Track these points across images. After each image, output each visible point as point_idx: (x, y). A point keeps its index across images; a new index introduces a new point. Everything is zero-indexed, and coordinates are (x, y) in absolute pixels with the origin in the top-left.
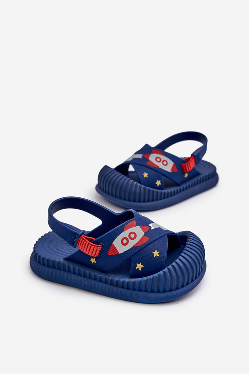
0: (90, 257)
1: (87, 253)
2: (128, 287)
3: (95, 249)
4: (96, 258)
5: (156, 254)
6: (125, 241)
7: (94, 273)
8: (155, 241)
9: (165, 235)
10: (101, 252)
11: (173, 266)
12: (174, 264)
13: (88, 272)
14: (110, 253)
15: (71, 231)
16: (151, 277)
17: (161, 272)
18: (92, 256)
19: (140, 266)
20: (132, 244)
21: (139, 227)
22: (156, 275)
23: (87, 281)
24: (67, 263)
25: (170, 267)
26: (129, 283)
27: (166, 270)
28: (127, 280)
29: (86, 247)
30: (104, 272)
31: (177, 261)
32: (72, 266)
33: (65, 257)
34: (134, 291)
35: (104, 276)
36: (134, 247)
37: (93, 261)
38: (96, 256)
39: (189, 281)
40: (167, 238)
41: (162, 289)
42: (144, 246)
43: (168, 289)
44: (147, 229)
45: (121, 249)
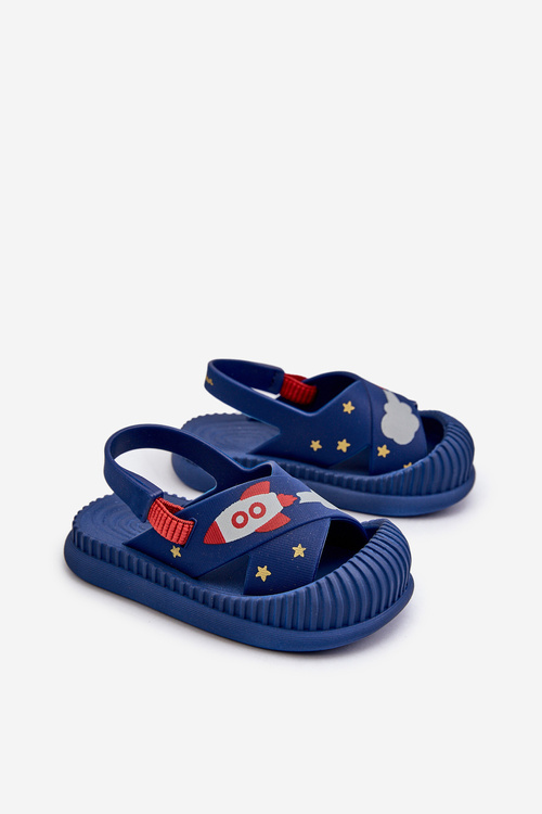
0: (171, 545)
1: (163, 535)
2: (234, 611)
3: (179, 528)
4: (182, 546)
5: (299, 551)
6: (240, 520)
7: (173, 577)
8: (302, 525)
9: (326, 518)
10: (191, 536)
11: (328, 579)
12: (331, 576)
13: (162, 574)
14: (208, 540)
15: (138, 488)
16: (281, 595)
17: (302, 589)
18: (174, 540)
19: (263, 573)
20: (254, 525)
22: (291, 593)
23: (159, 591)
24: (127, 552)
25: (322, 580)
26: (236, 603)
27: (313, 585)
28: (235, 597)
29: (162, 522)
30: (196, 578)
31: (340, 570)
32: (135, 559)
33: (127, 540)
34: (246, 622)
35: (192, 585)
36: (256, 532)
37: (176, 552)
38: (180, 542)
39: (360, 615)
40: (328, 524)
41: (300, 624)
42: (277, 533)
43: (313, 625)
44: (290, 500)
45: (230, 534)
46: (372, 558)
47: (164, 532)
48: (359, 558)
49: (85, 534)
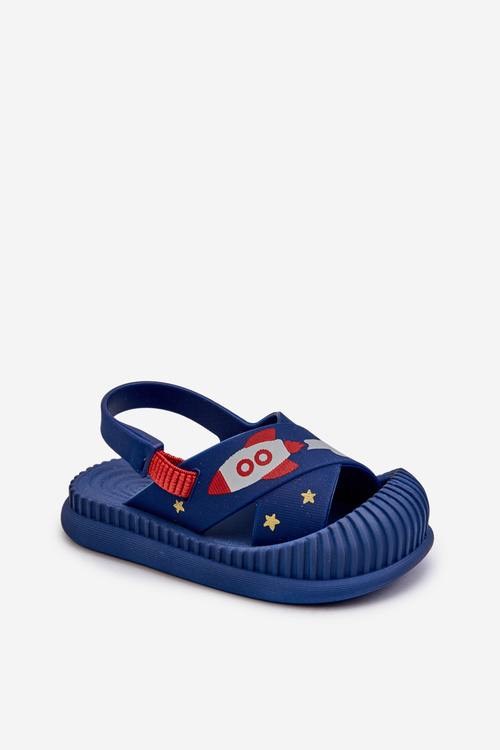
0: (175, 498)
1: (165, 488)
2: (242, 563)
3: (182, 479)
4: (185, 500)
5: (308, 497)
6: (245, 467)
7: (177, 533)
8: (310, 471)
9: (336, 464)
10: (194, 488)
11: (340, 524)
12: (344, 520)
13: (166, 530)
14: (212, 491)
15: (137, 441)
16: (291, 543)
17: (313, 536)
18: (176, 493)
19: (271, 522)
20: (260, 473)
21: (279, 442)
22: (302, 540)
23: (163, 550)
24: (127, 511)
25: (334, 526)
26: (244, 555)
27: (324, 531)
28: (242, 548)
29: (164, 474)
30: (201, 533)
31: (352, 515)
32: (136, 517)
33: (126, 501)
34: (254, 574)
35: (196, 540)
36: (263, 480)
37: (179, 507)
38: (183, 494)
39: (376, 562)
40: (338, 470)
41: (312, 572)
42: (285, 479)
43: (326, 572)
44: (297, 447)
45: (235, 482)
46: (387, 503)
47: (166, 484)
48: (373, 503)
49: (82, 496)
